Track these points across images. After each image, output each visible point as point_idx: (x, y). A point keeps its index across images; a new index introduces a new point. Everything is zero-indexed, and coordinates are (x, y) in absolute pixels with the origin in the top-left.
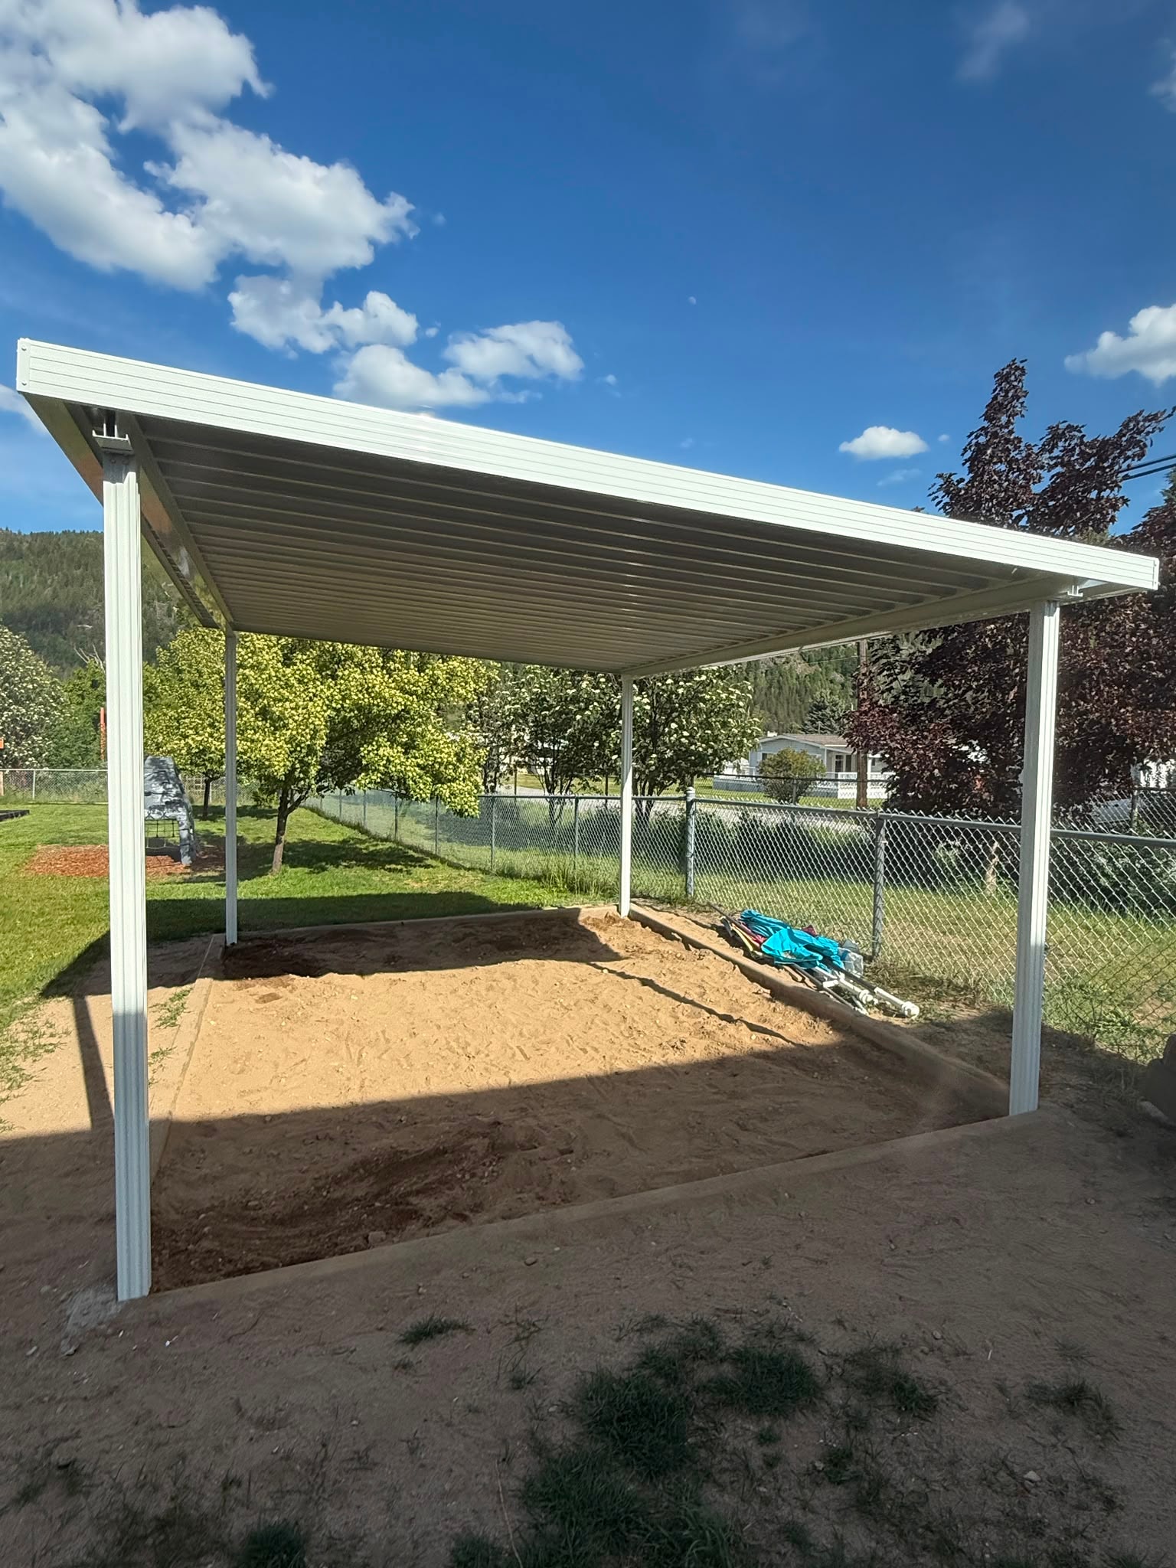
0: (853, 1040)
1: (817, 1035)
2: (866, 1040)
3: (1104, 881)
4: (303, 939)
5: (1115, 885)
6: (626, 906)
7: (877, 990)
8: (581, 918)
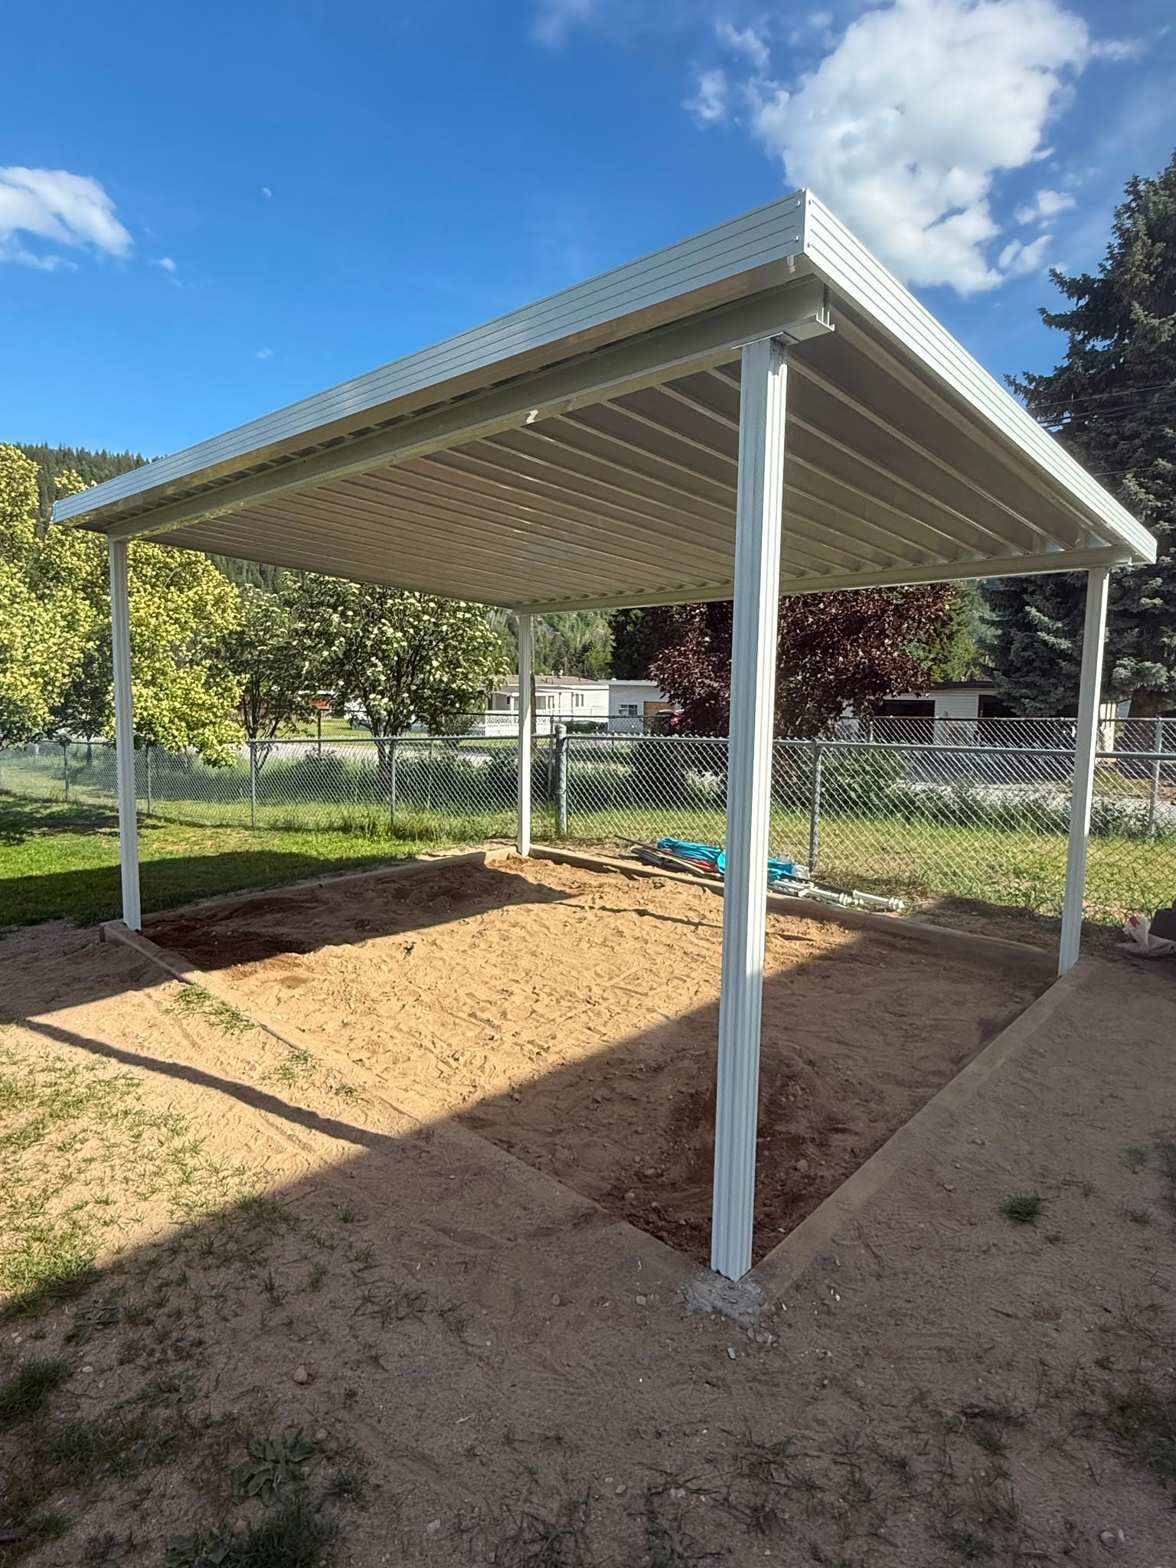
0: (872, 935)
1: (838, 937)
2: (886, 933)
3: (853, 795)
4: (215, 916)
5: (859, 797)
6: (527, 846)
7: (855, 892)
8: (486, 862)
